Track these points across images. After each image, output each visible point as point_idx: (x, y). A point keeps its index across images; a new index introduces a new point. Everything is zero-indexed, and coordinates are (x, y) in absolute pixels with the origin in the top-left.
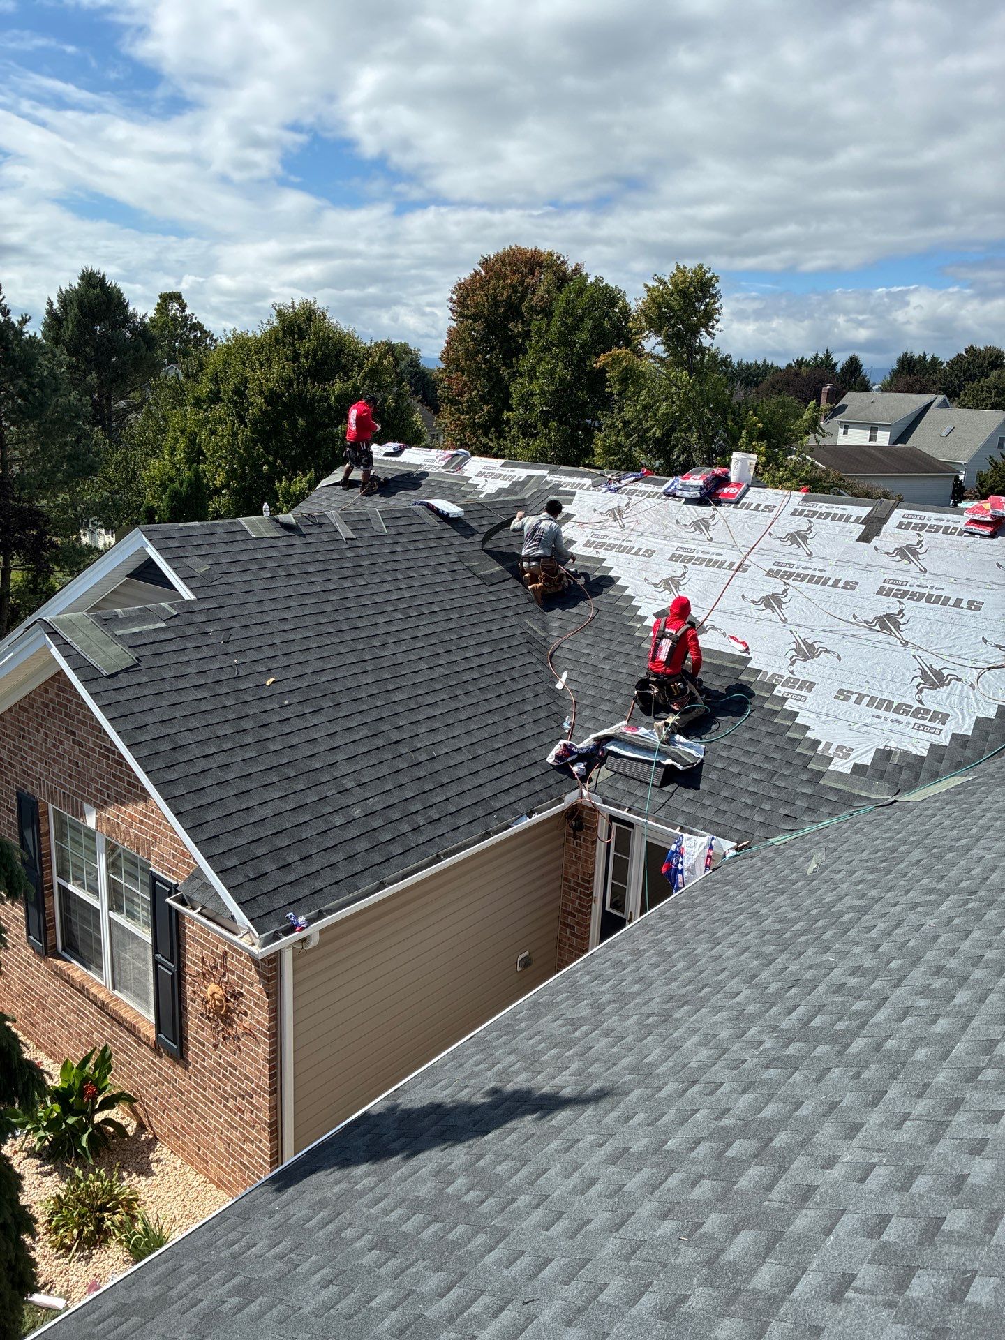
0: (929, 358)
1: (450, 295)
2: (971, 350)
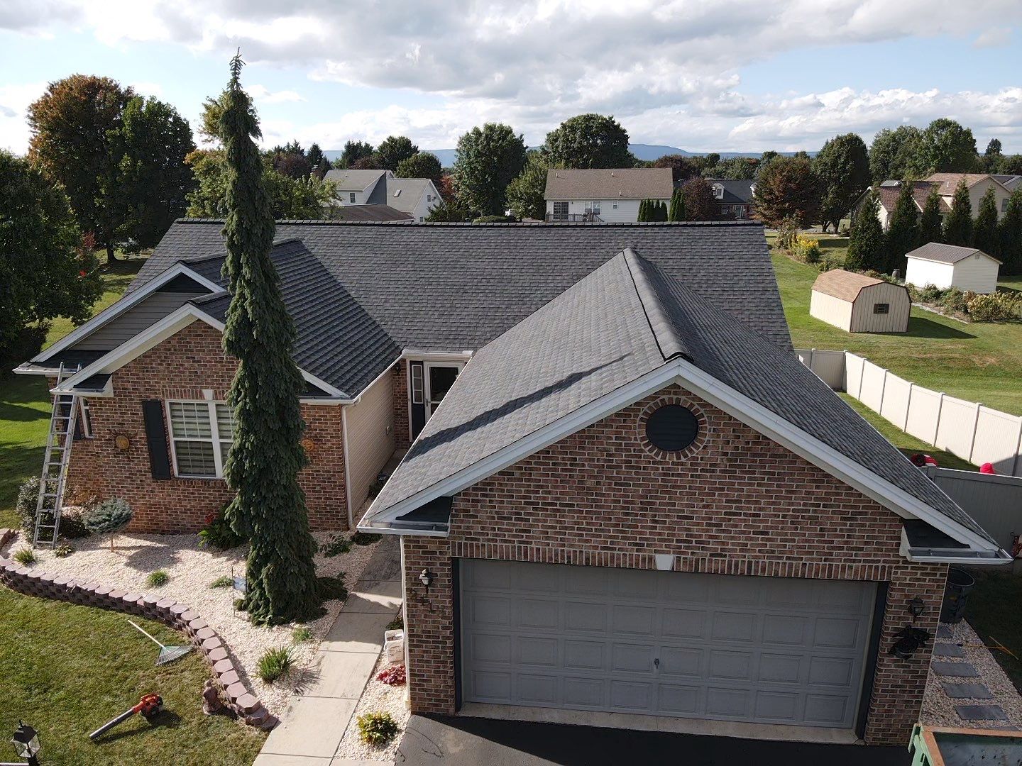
0: (363, 145)
1: (27, 113)
2: (391, 139)
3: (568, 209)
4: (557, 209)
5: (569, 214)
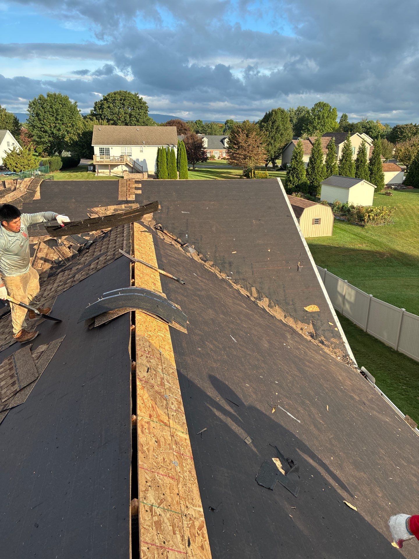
3: (109, 152)
4: (102, 152)
5: (110, 155)
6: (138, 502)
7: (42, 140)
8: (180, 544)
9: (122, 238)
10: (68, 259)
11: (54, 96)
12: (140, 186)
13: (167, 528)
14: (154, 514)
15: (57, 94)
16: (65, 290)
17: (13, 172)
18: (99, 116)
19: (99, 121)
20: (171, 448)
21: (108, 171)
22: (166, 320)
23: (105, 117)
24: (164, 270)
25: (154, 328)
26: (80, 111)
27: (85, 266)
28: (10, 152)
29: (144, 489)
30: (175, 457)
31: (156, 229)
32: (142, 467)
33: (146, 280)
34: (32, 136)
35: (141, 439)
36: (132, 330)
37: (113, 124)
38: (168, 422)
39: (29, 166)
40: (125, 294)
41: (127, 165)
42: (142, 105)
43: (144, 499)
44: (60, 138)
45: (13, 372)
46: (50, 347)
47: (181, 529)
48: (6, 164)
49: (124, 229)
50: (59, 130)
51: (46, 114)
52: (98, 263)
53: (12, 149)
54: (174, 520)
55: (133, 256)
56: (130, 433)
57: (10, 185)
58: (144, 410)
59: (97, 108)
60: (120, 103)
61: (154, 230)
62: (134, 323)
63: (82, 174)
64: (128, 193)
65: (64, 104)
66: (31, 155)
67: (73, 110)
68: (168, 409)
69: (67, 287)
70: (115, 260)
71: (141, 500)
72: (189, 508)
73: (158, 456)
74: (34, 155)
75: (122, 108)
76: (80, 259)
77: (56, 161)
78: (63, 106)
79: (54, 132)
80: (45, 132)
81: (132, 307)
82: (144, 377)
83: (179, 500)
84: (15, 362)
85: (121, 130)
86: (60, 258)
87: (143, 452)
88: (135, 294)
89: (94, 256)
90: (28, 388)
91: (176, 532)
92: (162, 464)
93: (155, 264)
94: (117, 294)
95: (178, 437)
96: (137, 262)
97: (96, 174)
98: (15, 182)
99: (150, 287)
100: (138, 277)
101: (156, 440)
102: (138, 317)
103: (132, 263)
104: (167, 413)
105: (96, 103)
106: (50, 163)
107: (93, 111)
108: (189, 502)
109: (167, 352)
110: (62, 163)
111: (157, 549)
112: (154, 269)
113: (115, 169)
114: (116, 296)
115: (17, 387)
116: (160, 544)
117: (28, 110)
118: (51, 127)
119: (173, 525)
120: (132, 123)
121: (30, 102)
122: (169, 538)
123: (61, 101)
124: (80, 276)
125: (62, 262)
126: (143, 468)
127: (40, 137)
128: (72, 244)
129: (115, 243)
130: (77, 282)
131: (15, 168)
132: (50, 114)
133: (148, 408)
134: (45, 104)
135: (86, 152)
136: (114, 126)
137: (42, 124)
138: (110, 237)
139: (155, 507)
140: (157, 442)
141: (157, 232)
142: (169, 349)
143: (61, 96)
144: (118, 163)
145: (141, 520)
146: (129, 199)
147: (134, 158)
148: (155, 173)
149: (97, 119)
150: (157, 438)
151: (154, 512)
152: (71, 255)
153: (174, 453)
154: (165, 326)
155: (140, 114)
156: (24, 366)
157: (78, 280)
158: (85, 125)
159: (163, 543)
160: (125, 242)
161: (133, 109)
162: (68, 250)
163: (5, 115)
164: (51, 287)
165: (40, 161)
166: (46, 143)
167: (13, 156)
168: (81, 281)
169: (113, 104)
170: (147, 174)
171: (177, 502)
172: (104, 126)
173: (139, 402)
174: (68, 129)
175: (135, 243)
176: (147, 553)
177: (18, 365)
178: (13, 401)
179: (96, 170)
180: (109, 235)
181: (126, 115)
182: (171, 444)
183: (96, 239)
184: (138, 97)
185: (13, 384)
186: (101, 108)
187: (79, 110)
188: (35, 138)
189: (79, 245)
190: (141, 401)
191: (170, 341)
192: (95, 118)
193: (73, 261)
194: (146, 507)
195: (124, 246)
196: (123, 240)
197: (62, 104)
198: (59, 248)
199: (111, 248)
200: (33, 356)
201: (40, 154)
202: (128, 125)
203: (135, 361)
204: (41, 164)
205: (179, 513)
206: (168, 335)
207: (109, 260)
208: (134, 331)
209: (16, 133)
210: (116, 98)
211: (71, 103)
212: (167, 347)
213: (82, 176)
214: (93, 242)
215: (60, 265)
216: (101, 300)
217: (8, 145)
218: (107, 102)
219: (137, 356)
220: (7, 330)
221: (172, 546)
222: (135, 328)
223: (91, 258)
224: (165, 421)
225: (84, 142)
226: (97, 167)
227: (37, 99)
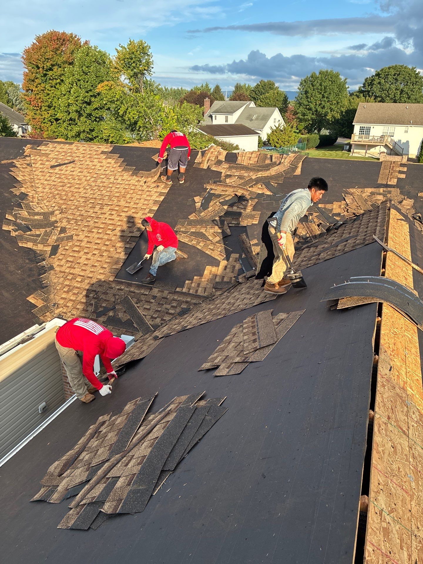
0: (246, 86)
1: (22, 55)
3: (369, 132)
4: (362, 131)
5: (370, 135)
6: (368, 500)
7: (306, 117)
8: (406, 562)
9: (376, 224)
10: (315, 237)
11: (326, 74)
12: (405, 169)
13: (394, 539)
14: (383, 519)
15: (329, 71)
16: (308, 266)
17: (273, 148)
18: (367, 93)
19: (365, 98)
20: (407, 460)
21: (365, 151)
22: (416, 321)
23: (373, 93)
24: (417, 265)
25: (401, 326)
26: (348, 88)
27: (332, 246)
28: (275, 128)
29: (376, 490)
30: (411, 471)
31: (414, 218)
32: (376, 467)
33: (397, 272)
34: (297, 114)
35: (377, 438)
36: (378, 322)
37: (380, 102)
38: (406, 431)
39: (288, 143)
40: (373, 283)
41: (386, 146)
42: (417, 80)
43: (374, 500)
44: (323, 115)
45: (255, 330)
46: (290, 317)
47: (409, 547)
48: (269, 139)
49: (378, 215)
50: (323, 107)
51: (314, 92)
52: (346, 245)
53: (277, 126)
54: (403, 534)
55: (386, 244)
56: (366, 427)
57: (276, 160)
58: (382, 408)
59: (367, 85)
60: (393, 78)
61: (412, 219)
62: (380, 315)
63: (336, 153)
64: (389, 176)
65: (334, 81)
66: (292, 132)
67: (342, 87)
68: (409, 417)
69: (310, 264)
70: (365, 245)
71: (372, 499)
72: (420, 530)
73: (393, 462)
74: (295, 132)
75: (394, 84)
76: (327, 238)
77: (314, 138)
78: (332, 83)
79: (318, 110)
80: (310, 109)
81: (380, 298)
82: (386, 375)
83: (410, 517)
84: (257, 321)
85: (389, 107)
86: (308, 234)
87: (378, 452)
88: (385, 285)
89: (342, 238)
90: (267, 348)
91: (404, 548)
92: (397, 473)
93: (409, 258)
94: (365, 281)
95: (416, 452)
96: (390, 251)
97: (351, 154)
98: (281, 157)
99: (402, 282)
100: (389, 268)
101: (393, 445)
102: (385, 310)
103: (384, 252)
104: (407, 421)
105: (367, 78)
106: (308, 140)
107: (362, 88)
108: (420, 524)
109: (413, 356)
110: (319, 141)
111: (382, 555)
112: (407, 263)
113: (372, 150)
114: (364, 282)
115: (257, 345)
116: (386, 552)
117: (299, 88)
118: (316, 105)
119: (402, 540)
120: (401, 100)
121: (302, 80)
122: (396, 550)
123: (331, 78)
124: (325, 255)
125: (309, 239)
126: (377, 469)
127: (304, 115)
128: (322, 222)
129: (367, 228)
130: (322, 261)
131: (276, 144)
132: (318, 92)
133: (387, 409)
134: (316, 82)
135: (345, 130)
136: (381, 103)
137: (309, 102)
138: (362, 220)
139: (385, 514)
140: (393, 448)
141: (414, 222)
142: (415, 353)
143: (333, 73)
144: (377, 144)
145: (370, 519)
146: (389, 183)
147: (396, 139)
148: (417, 157)
149: (364, 96)
150: (394, 444)
151: (383, 517)
152: (319, 232)
153: (411, 466)
154: (413, 327)
155: (414, 90)
156: (265, 328)
157: (323, 258)
158: (350, 103)
159: (388, 552)
160: (378, 228)
161: (407, 85)
162: (316, 227)
163: (278, 93)
164: (295, 261)
165: (299, 138)
166: (309, 120)
167: (276, 132)
168: (325, 260)
169: (384, 79)
170: (407, 157)
171: (408, 518)
172: (370, 104)
173: (378, 399)
174: (333, 107)
175: (389, 231)
176: (371, 555)
177: (260, 325)
178: (253, 356)
179: (352, 150)
180: (361, 218)
181: (397, 91)
182: (408, 456)
183: (346, 221)
184: (416, 71)
185: (255, 341)
186: (371, 84)
187: (347, 86)
188: (300, 116)
189: (328, 224)
190: (381, 398)
191: (418, 345)
192: (362, 95)
193: (320, 239)
194: (376, 508)
195: (377, 232)
196: (376, 226)
197: (332, 81)
198: (309, 224)
199: (362, 232)
200: (274, 321)
201: (300, 131)
202: (396, 103)
203: (378, 355)
204: (300, 142)
205: (409, 530)
206: (415, 338)
207: (358, 245)
208: (379, 323)
209: (283, 110)
210: (390, 73)
211: (341, 79)
212: (413, 350)
213: (336, 156)
214: (343, 224)
215: (306, 241)
216: (348, 283)
217: (275, 122)
218: (379, 77)
219: (380, 351)
220: (252, 291)
221: (398, 560)
222: (381, 321)
223: (338, 239)
224: (404, 429)
225: (346, 120)
226: (353, 147)
227: (309, 76)
